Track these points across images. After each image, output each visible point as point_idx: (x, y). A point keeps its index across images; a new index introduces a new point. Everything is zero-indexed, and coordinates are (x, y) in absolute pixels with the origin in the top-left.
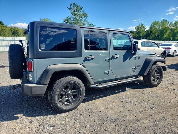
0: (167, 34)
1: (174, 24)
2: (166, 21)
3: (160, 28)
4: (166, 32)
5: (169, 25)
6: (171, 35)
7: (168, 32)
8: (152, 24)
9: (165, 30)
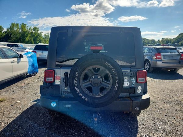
0: (28, 37)
1: (33, 28)
2: (26, 25)
3: (20, 31)
4: (27, 35)
5: (29, 29)
6: (32, 39)
7: (29, 35)
8: (11, 26)
9: (26, 34)
